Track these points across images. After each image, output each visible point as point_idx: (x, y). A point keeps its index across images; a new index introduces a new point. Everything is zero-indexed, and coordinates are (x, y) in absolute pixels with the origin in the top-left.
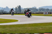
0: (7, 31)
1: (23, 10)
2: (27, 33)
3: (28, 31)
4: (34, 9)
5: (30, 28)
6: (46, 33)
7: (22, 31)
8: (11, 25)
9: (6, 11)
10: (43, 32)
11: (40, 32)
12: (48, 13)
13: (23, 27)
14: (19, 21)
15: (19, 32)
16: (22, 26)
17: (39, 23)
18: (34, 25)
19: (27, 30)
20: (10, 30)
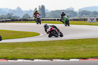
0: (19, 53)
1: (49, 13)
3: (59, 54)
5: (61, 47)
7: (46, 54)
8: (26, 43)
9: (17, 16)
10: (86, 56)
11: (81, 57)
12: (95, 20)
13: (48, 47)
14: (41, 35)
15: (40, 57)
16: (47, 45)
18: (69, 42)
19: (55, 52)
20: (25, 51)
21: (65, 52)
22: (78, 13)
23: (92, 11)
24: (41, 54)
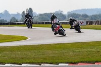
0: (6, 58)
1: (37, 16)
2: (44, 61)
3: (47, 58)
4: (59, 14)
5: (50, 52)
6: (82, 62)
7: (34, 58)
8: (14, 47)
9: (5, 19)
10: (76, 61)
11: (71, 61)
12: (85, 23)
14: (29, 39)
16: (35, 50)
17: (68, 43)
19: (44, 56)
20: (13, 56)
21: (53, 57)
22: (67, 16)
23: (81, 13)
24: (29, 59)
